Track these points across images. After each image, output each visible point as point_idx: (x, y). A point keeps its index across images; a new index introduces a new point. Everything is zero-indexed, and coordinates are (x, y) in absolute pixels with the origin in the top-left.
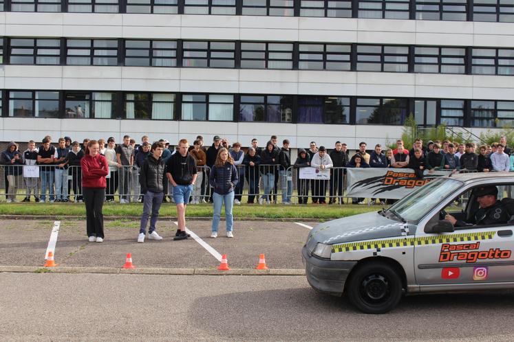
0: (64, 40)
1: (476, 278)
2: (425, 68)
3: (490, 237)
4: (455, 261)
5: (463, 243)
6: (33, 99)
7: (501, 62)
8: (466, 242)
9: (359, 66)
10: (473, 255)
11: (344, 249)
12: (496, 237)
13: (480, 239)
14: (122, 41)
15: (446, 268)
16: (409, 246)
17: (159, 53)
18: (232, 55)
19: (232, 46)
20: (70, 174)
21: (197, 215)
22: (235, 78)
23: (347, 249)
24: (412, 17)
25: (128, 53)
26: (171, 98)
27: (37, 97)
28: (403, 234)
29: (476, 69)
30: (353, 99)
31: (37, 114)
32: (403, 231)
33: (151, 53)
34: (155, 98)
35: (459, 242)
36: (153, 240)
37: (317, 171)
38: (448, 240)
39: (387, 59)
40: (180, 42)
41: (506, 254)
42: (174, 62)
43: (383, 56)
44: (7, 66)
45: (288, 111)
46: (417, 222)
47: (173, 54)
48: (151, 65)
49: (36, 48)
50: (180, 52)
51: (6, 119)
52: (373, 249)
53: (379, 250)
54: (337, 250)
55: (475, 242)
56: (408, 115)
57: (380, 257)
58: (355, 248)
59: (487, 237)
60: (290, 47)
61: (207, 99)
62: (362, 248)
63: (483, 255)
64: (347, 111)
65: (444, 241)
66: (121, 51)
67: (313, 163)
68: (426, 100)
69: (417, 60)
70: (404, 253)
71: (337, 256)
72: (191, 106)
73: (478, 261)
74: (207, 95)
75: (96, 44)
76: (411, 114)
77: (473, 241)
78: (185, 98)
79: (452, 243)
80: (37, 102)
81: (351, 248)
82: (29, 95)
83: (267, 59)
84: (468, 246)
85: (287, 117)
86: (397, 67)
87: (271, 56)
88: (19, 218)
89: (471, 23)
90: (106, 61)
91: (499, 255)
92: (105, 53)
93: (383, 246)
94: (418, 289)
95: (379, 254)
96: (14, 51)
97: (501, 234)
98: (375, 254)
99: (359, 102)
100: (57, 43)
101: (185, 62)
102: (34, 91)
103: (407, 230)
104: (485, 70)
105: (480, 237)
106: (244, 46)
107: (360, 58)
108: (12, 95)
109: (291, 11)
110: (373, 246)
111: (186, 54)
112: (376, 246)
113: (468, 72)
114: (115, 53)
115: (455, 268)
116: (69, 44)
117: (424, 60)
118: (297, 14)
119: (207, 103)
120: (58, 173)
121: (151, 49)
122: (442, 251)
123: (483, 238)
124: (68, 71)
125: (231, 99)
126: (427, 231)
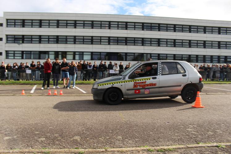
0: (40, 36)
1: (146, 93)
2: (147, 45)
3: (150, 79)
4: (139, 87)
5: (140, 81)
6: (31, 54)
7: (168, 43)
8: (142, 81)
9: (128, 44)
10: (144, 85)
11: (102, 85)
12: (151, 79)
13: (146, 80)
14: (58, 36)
15: (136, 90)
16: (123, 83)
17: (69, 40)
18: (90, 40)
19: (90, 38)
20: (40, 72)
21: (78, 83)
22: (91, 47)
23: (103, 85)
24: (143, 30)
25: (59, 40)
26: (72, 53)
27: (32, 53)
28: (121, 79)
29: (161, 45)
30: (126, 53)
31: (32, 58)
32: (121, 78)
33: (66, 40)
34: (68, 53)
35: (139, 81)
36: (57, 88)
37: (115, 71)
38: (136, 81)
39: (136, 42)
40: (75, 36)
41: (155, 85)
42: (73, 42)
43: (135, 41)
44: (23, 44)
45: (107, 57)
46: (126, 76)
47: (73, 40)
48: (66, 43)
49: (32, 38)
50: (75, 40)
51: (23, 60)
52: (112, 85)
53: (113, 85)
54: (100, 85)
55: (145, 81)
56: (142, 58)
57: (114, 87)
58: (105, 85)
59: (148, 79)
60: (107, 38)
61: (83, 53)
62: (108, 84)
63: (148, 85)
64: (124, 57)
65: (135, 81)
66: (57, 40)
67: (114, 69)
68: (147, 54)
69: (144, 42)
70: (122, 85)
71: (100, 87)
72: (78, 56)
73: (146, 87)
74: (83, 52)
75: (50, 37)
76: (143, 58)
77: (144, 81)
78: (76, 53)
79: (137, 82)
80: (32, 55)
81: (104, 85)
82: (30, 52)
83: (101, 42)
84: (142, 83)
85: (107, 59)
86: (139, 44)
87: (102, 41)
88: (24, 84)
89: (159, 32)
90: (53, 42)
91: (153, 85)
92: (52, 40)
93: (115, 83)
94: (127, 98)
95: (113, 86)
96: (25, 39)
97: (153, 78)
98: (112, 86)
99: (128, 54)
100: (38, 37)
101: (77, 42)
102: (31, 51)
103: (122, 78)
104: (164, 45)
105: (146, 79)
106: (94, 38)
107: (128, 41)
108: (24, 53)
109: (108, 28)
110: (111, 84)
111: (77, 40)
112: (112, 84)
113: (159, 46)
114: (55, 40)
115: (139, 90)
116: (42, 37)
117: (147, 42)
118: (109, 29)
119: (83, 55)
120: (37, 72)
121: (66, 39)
122: (134, 84)
123: (147, 80)
124: (42, 45)
125: (90, 54)
126: (129, 78)
